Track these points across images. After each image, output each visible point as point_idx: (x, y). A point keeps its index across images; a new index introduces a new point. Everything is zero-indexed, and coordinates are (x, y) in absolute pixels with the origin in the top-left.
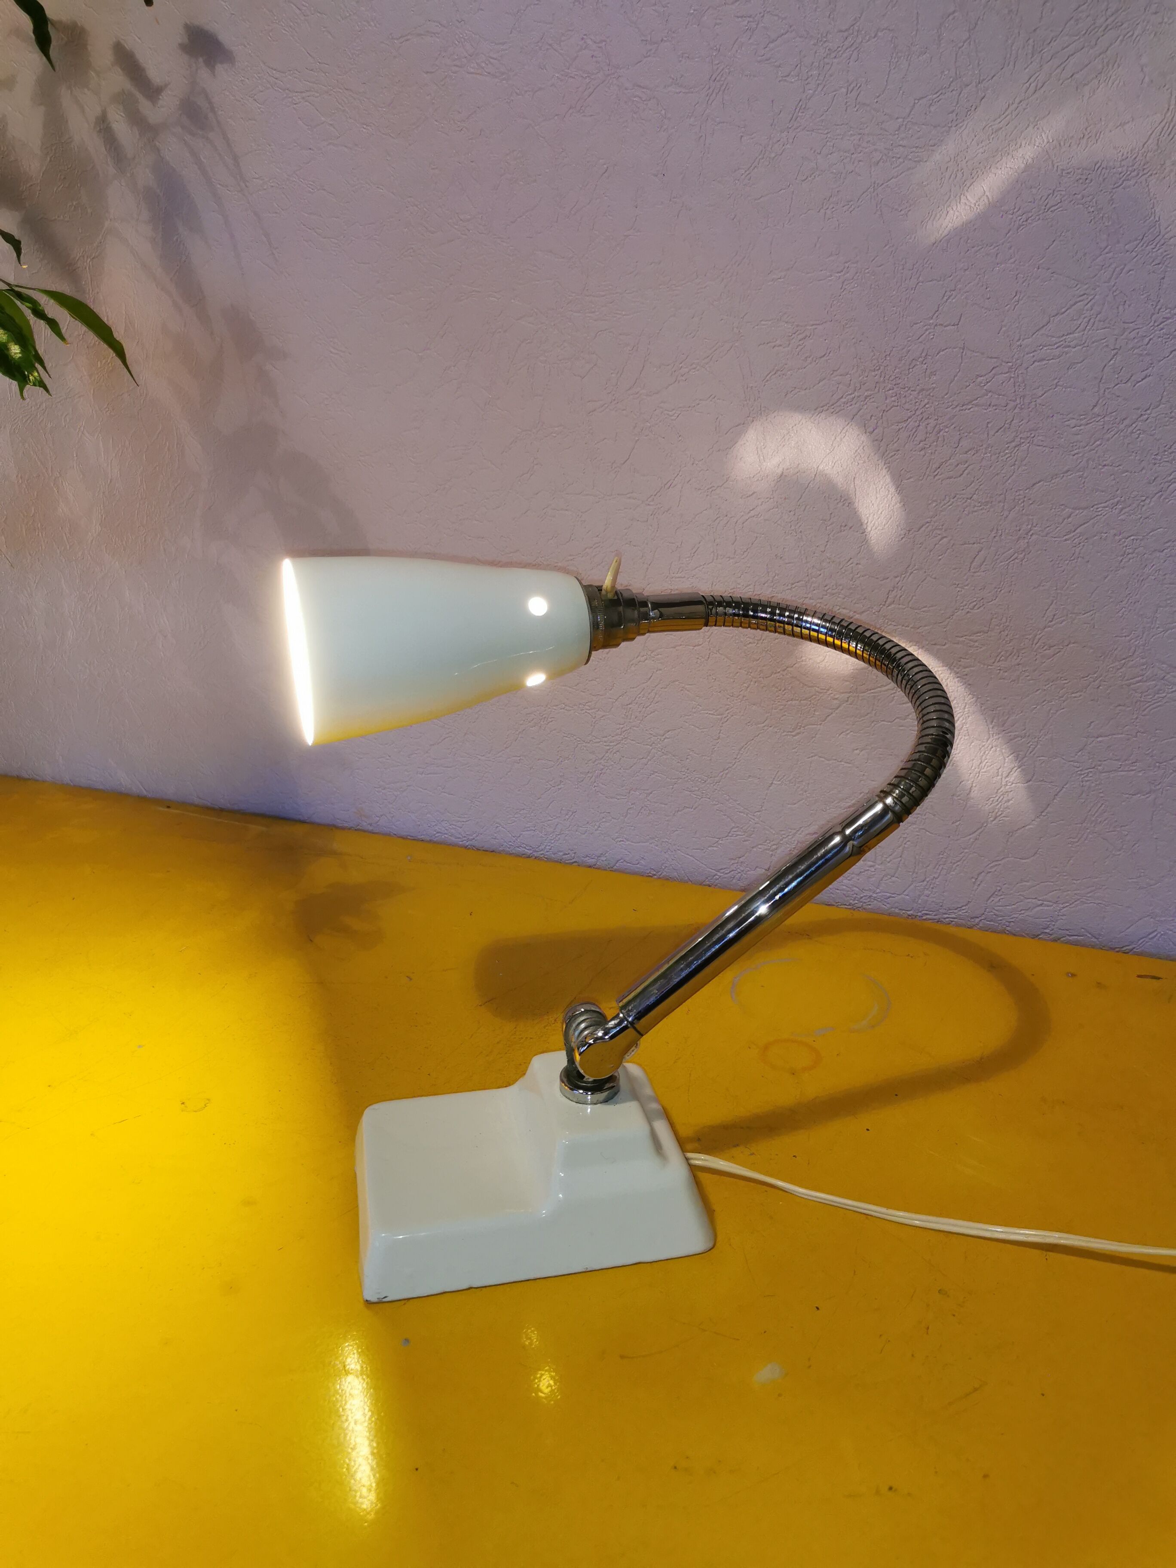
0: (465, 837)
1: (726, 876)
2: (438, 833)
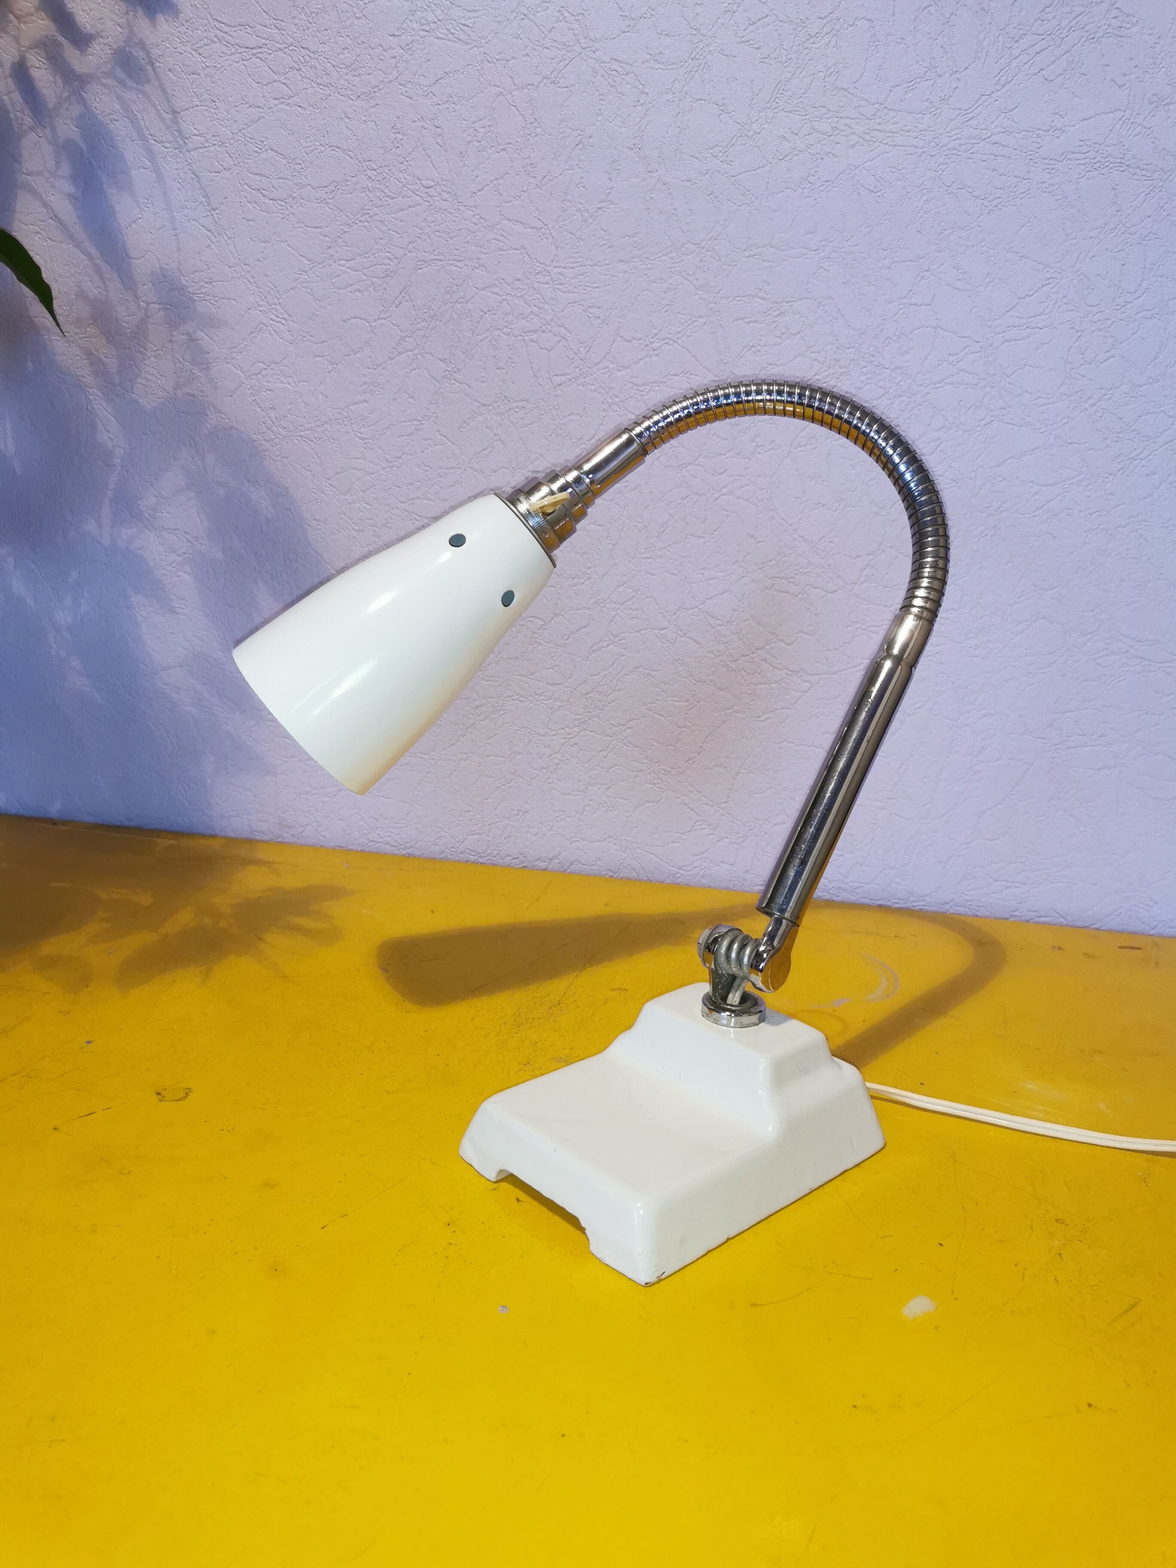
0: (401, 845)
1: (688, 873)
2: (371, 841)
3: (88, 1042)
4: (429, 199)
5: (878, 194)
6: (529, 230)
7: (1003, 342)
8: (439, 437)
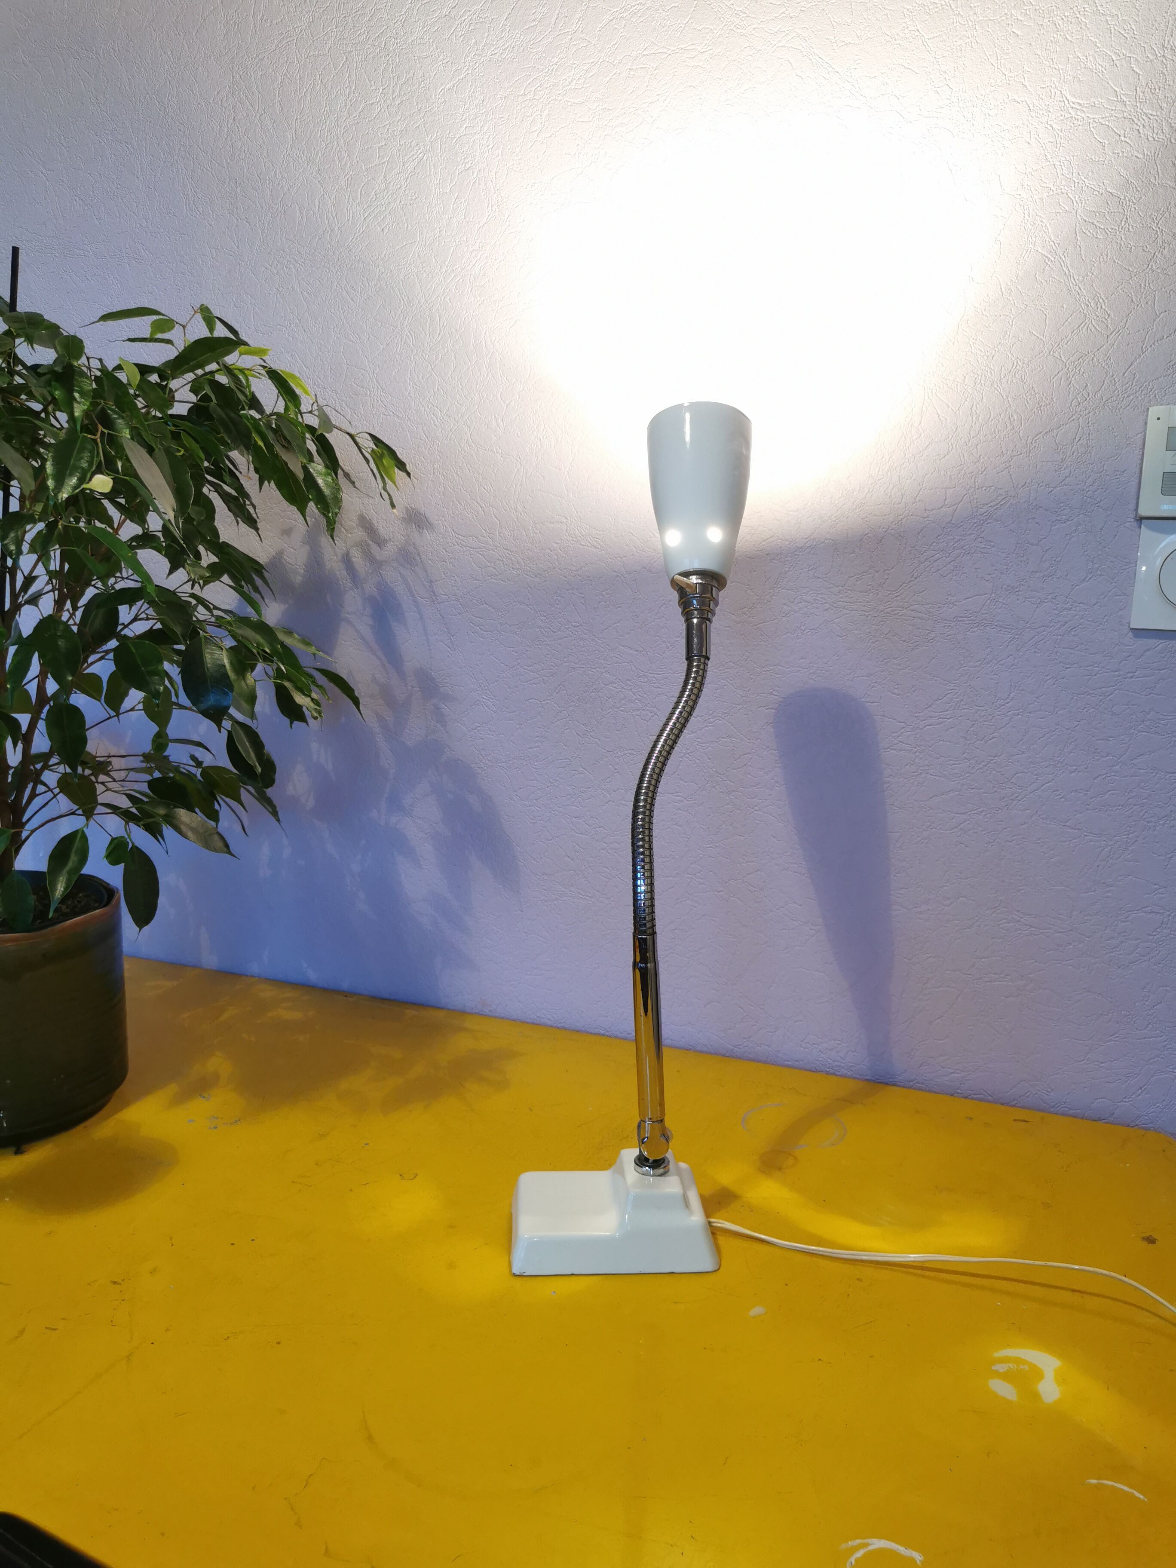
0: (558, 1020)
2: (538, 1017)
3: (366, 1144)
4: (576, 633)
5: (843, 638)
6: (635, 652)
7: (926, 726)
8: (582, 769)
